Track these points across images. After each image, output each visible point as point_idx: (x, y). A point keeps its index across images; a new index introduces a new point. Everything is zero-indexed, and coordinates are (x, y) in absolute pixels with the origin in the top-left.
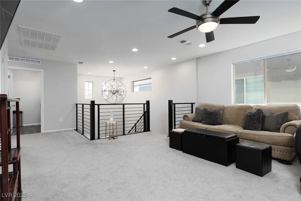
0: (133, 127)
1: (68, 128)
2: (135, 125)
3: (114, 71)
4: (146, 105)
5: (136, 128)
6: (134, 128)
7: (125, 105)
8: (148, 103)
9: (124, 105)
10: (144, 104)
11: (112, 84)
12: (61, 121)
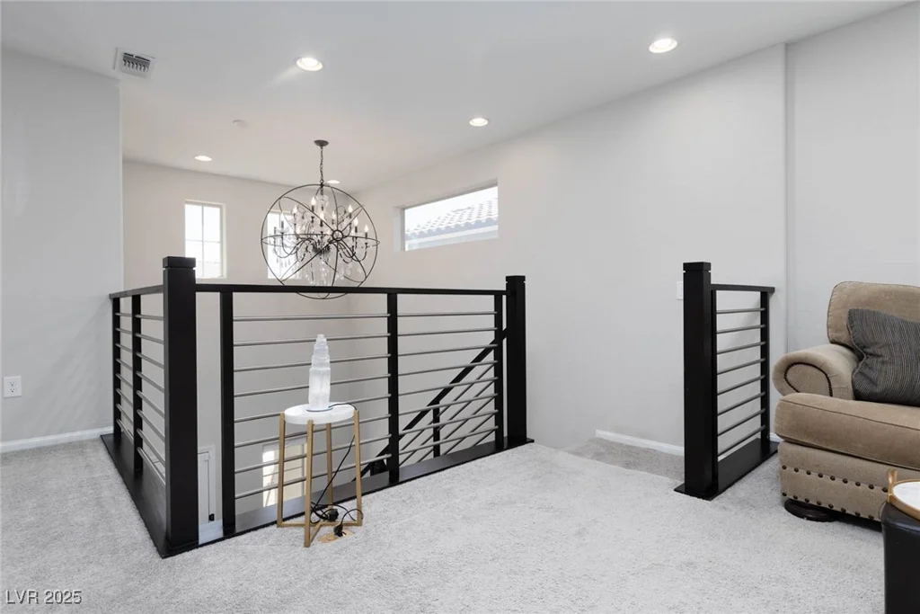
0: (423, 413)
1: (61, 432)
2: (436, 401)
3: (322, 144)
4: (504, 297)
5: (436, 419)
6: (430, 416)
7: (400, 296)
8: (516, 286)
9: (392, 294)
10: (498, 295)
11: (313, 202)
12: (18, 392)
